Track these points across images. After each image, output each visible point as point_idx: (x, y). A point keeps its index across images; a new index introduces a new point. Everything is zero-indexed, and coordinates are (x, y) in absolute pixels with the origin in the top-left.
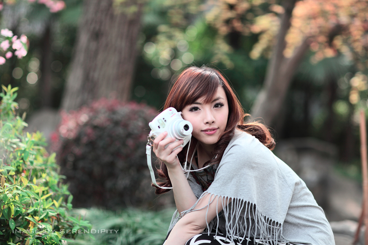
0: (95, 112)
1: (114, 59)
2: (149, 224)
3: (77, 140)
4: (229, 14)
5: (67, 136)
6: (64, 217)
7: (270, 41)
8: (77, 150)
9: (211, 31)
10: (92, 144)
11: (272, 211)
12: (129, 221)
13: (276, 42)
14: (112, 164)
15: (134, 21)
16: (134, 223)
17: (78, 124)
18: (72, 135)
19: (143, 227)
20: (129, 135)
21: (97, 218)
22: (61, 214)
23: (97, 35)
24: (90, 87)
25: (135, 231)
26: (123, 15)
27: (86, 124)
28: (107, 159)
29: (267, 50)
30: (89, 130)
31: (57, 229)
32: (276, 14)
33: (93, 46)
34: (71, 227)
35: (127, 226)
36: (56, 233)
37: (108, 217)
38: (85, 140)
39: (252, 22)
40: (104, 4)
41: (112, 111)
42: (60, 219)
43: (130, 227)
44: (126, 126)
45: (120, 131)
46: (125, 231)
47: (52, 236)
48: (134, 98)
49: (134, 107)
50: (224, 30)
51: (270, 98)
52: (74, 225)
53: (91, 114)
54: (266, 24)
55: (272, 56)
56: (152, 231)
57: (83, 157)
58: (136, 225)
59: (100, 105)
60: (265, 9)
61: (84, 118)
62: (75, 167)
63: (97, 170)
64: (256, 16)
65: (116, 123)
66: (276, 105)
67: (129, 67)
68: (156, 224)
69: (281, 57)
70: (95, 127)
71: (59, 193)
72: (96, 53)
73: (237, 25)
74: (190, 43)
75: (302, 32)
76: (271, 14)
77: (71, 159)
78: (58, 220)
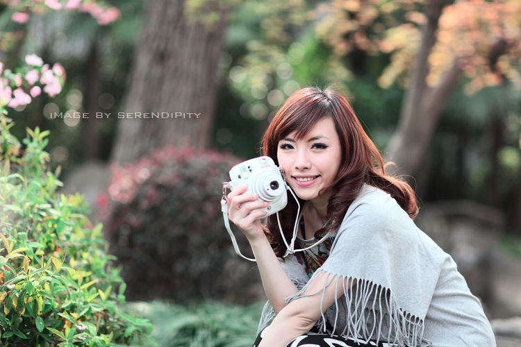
0: (159, 165)
1: (186, 90)
2: (235, 324)
3: (134, 205)
4: (349, 26)
5: (119, 200)
6: (114, 314)
7: (407, 63)
8: (134, 220)
9: (323, 50)
10: (155, 210)
11: (411, 301)
12: (207, 320)
13: (415, 65)
14: (183, 239)
15: (214, 36)
16: (214, 322)
17: (135, 183)
18: (127, 198)
19: (227, 328)
20: (207, 198)
21: (161, 315)
22: (109, 309)
23: (162, 57)
24: (153, 131)
25: (215, 334)
26: (199, 26)
27: (147, 183)
28: (175, 231)
29: (403, 75)
30: (150, 191)
31: (103, 331)
32: (416, 25)
33: (157, 71)
34: (123, 327)
35: (203, 326)
36: (103, 337)
37: (177, 314)
38: (145, 204)
39: (382, 37)
40: (172, 12)
41: (184, 163)
42: (108, 317)
43: (208, 328)
44: (202, 184)
45: (195, 191)
46: (202, 333)
47: (97, 341)
48: (215, 144)
49: (214, 157)
50: (341, 48)
51: (408, 143)
52: (127, 325)
53: (154, 168)
54: (401, 39)
55: (410, 85)
56: (239, 333)
57: (142, 229)
58: (216, 326)
59: (167, 155)
60: (400, 17)
61: (143, 173)
62: (131, 243)
63: (162, 248)
64: (388, 27)
65: (190, 181)
66: (415, 153)
67: (208, 101)
68: (245, 324)
69: (422, 85)
70: (159, 187)
71: (107, 280)
72: (161, 81)
73: (361, 41)
74: (295, 67)
75: (452, 50)
76: (407, 25)
77: (125, 232)
78: (106, 318)
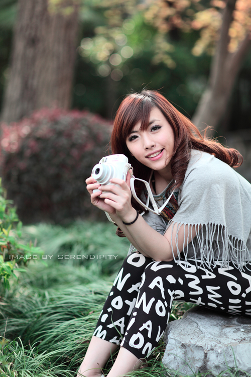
0: (37, 123)
1: (52, 65)
2: (100, 239)
3: (20, 154)
4: (168, 12)
5: (9, 150)
6: (15, 245)
7: (212, 37)
8: (22, 164)
9: (149, 29)
10: (35, 157)
12: (80, 237)
13: (218, 37)
14: (58, 176)
15: (69, 24)
16: (84, 238)
17: (19, 137)
18: (15, 148)
19: (94, 243)
20: (73, 145)
22: (12, 242)
23: (33, 42)
24: (29, 95)
25: (86, 248)
26: (59, 16)
27: (28, 137)
28: (52, 171)
29: (210, 45)
30: (32, 143)
31: (7, 259)
32: (218, 9)
33: (30, 52)
34: (23, 254)
35: (77, 242)
36: (8, 264)
37: (57, 235)
38: (28, 153)
39: (192, 18)
40: (39, 8)
41: (54, 121)
42: (10, 247)
43: (81, 242)
44: (69, 136)
45: (64, 141)
46: (76, 248)
47: (4, 267)
48: (77, 105)
49: (76, 115)
50: (163, 28)
51: (216, 96)
52: (26, 252)
53: (33, 125)
54: (206, 18)
55: (215, 53)
56: (103, 246)
57: (28, 171)
58: (87, 242)
59: (41, 115)
60: (206, 1)
61: (25, 130)
62: (19, 181)
63: (42, 183)
64: (197, 11)
65: (60, 134)
66: (222, 103)
67: (69, 72)
68: (107, 239)
69: (225, 51)
70: (38, 139)
71: (8, 220)
72: (34, 60)
73: (178, 22)
75: (245, 25)
76: (211, 9)
77: (15, 174)
78: (9, 248)
